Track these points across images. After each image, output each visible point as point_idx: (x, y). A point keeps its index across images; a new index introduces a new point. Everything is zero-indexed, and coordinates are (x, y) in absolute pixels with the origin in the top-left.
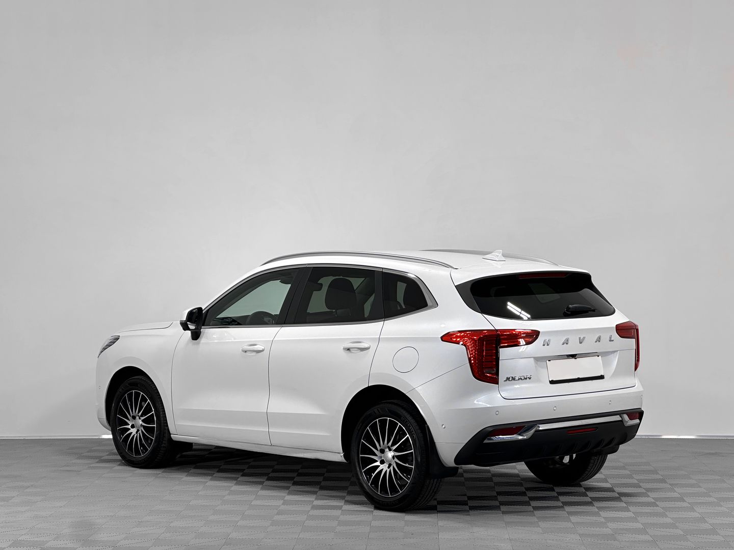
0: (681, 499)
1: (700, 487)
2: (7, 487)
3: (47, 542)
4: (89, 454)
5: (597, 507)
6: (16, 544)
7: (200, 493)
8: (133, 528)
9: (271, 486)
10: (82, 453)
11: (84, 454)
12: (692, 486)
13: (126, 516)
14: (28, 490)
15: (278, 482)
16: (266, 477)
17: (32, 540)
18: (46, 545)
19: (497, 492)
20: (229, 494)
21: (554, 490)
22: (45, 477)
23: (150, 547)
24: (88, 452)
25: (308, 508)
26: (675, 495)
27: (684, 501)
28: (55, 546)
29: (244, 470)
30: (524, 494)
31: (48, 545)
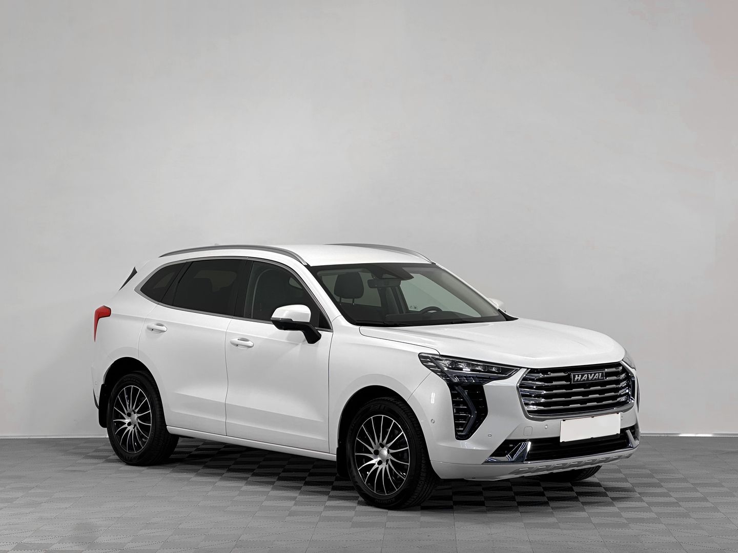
0: (704, 499)
1: (723, 486)
2: (10, 488)
3: (52, 544)
4: (95, 454)
5: (618, 507)
6: (20, 546)
7: (209, 494)
8: (141, 530)
9: (282, 486)
10: (88, 453)
11: (90, 454)
12: (715, 485)
13: (133, 517)
14: (33, 491)
15: (288, 482)
16: (277, 477)
17: (36, 542)
18: (51, 548)
19: (514, 493)
20: (239, 495)
21: (573, 490)
22: (50, 477)
23: (158, 550)
24: (94, 452)
25: (321, 508)
26: (698, 495)
27: (707, 501)
28: (61, 549)
29: (255, 469)
30: (542, 494)
31: (54, 547)
